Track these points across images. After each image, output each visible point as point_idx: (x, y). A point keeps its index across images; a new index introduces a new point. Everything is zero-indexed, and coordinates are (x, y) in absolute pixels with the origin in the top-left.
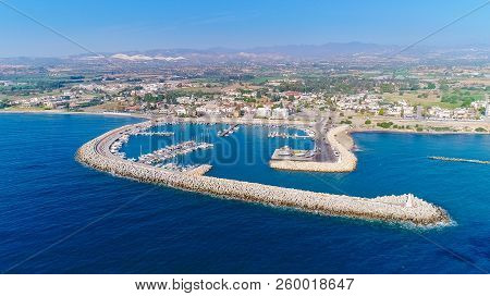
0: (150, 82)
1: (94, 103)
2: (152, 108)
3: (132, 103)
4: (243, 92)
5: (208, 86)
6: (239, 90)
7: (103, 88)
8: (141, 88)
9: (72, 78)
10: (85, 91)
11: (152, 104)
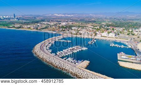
0: (63, 22)
1: (46, 28)
2: (64, 31)
3: (57, 29)
4: (94, 26)
5: (82, 24)
6: (92, 26)
7: (49, 23)
9: (42, 20)
10: (44, 24)
11: (64, 29)
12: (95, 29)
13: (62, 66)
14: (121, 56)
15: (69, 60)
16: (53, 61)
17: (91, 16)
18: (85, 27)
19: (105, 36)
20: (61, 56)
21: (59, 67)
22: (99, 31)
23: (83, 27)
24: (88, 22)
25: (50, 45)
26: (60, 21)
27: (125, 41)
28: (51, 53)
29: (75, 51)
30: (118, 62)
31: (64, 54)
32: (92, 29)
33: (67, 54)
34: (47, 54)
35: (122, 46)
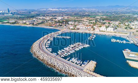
0: (59, 16)
1: (42, 23)
2: (61, 26)
3: (54, 23)
4: (90, 20)
5: (77, 18)
6: (87, 20)
7: (45, 18)
8: (56, 18)
9: (37, 15)
10: (40, 19)
11: (60, 24)
12: (92, 23)
13: (67, 69)
15: (73, 61)
16: (56, 64)
17: (84, 11)
18: (81, 22)
19: (104, 30)
20: (64, 56)
21: (63, 71)
22: (97, 25)
23: (79, 22)
24: (83, 16)
25: (49, 42)
26: (56, 16)
27: (125, 36)
28: (51, 52)
29: (77, 49)
31: (66, 53)
32: (89, 23)
33: (70, 54)
34: (48, 54)
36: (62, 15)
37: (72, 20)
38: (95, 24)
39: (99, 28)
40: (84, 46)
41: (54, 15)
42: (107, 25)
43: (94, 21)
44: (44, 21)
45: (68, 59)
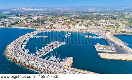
0: (34, 16)
1: (16, 23)
2: (37, 26)
3: (29, 23)
4: (65, 19)
5: (53, 18)
6: (62, 19)
7: (19, 18)
8: (32, 18)
9: (9, 15)
10: (13, 19)
11: (36, 24)
12: (67, 22)
13: (47, 68)
14: (99, 47)
15: (52, 60)
16: (34, 65)
17: (59, 10)
18: (57, 21)
19: (78, 28)
20: (42, 56)
21: (43, 71)
22: (71, 24)
23: (55, 21)
24: (59, 15)
26: (31, 16)
27: (95, 32)
28: (28, 53)
29: (55, 48)
30: (99, 54)
31: (44, 53)
32: (64, 22)
33: (48, 53)
34: (25, 56)
35: (95, 37)
36: (37, 15)
37: (48, 20)
38: (70, 23)
39: (74, 26)
40: (62, 44)
41: (29, 14)
42: (80, 23)
43: (69, 20)
44: (19, 22)
45: (47, 58)
